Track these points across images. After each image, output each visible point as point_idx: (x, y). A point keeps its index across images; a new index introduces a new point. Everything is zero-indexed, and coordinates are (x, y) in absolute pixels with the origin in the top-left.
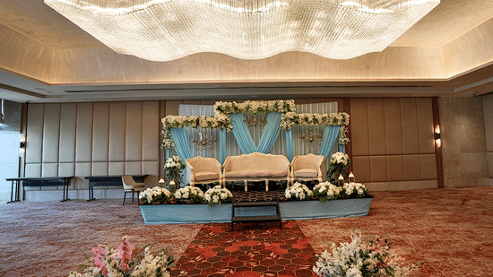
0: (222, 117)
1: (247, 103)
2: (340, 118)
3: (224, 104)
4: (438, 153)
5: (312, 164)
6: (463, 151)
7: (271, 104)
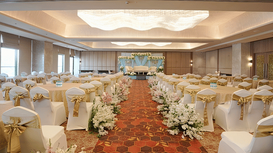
0: (133, 57)
1: (139, 53)
2: (162, 58)
3: (133, 54)
4: (191, 68)
5: (154, 69)
6: (199, 67)
7: (145, 54)
